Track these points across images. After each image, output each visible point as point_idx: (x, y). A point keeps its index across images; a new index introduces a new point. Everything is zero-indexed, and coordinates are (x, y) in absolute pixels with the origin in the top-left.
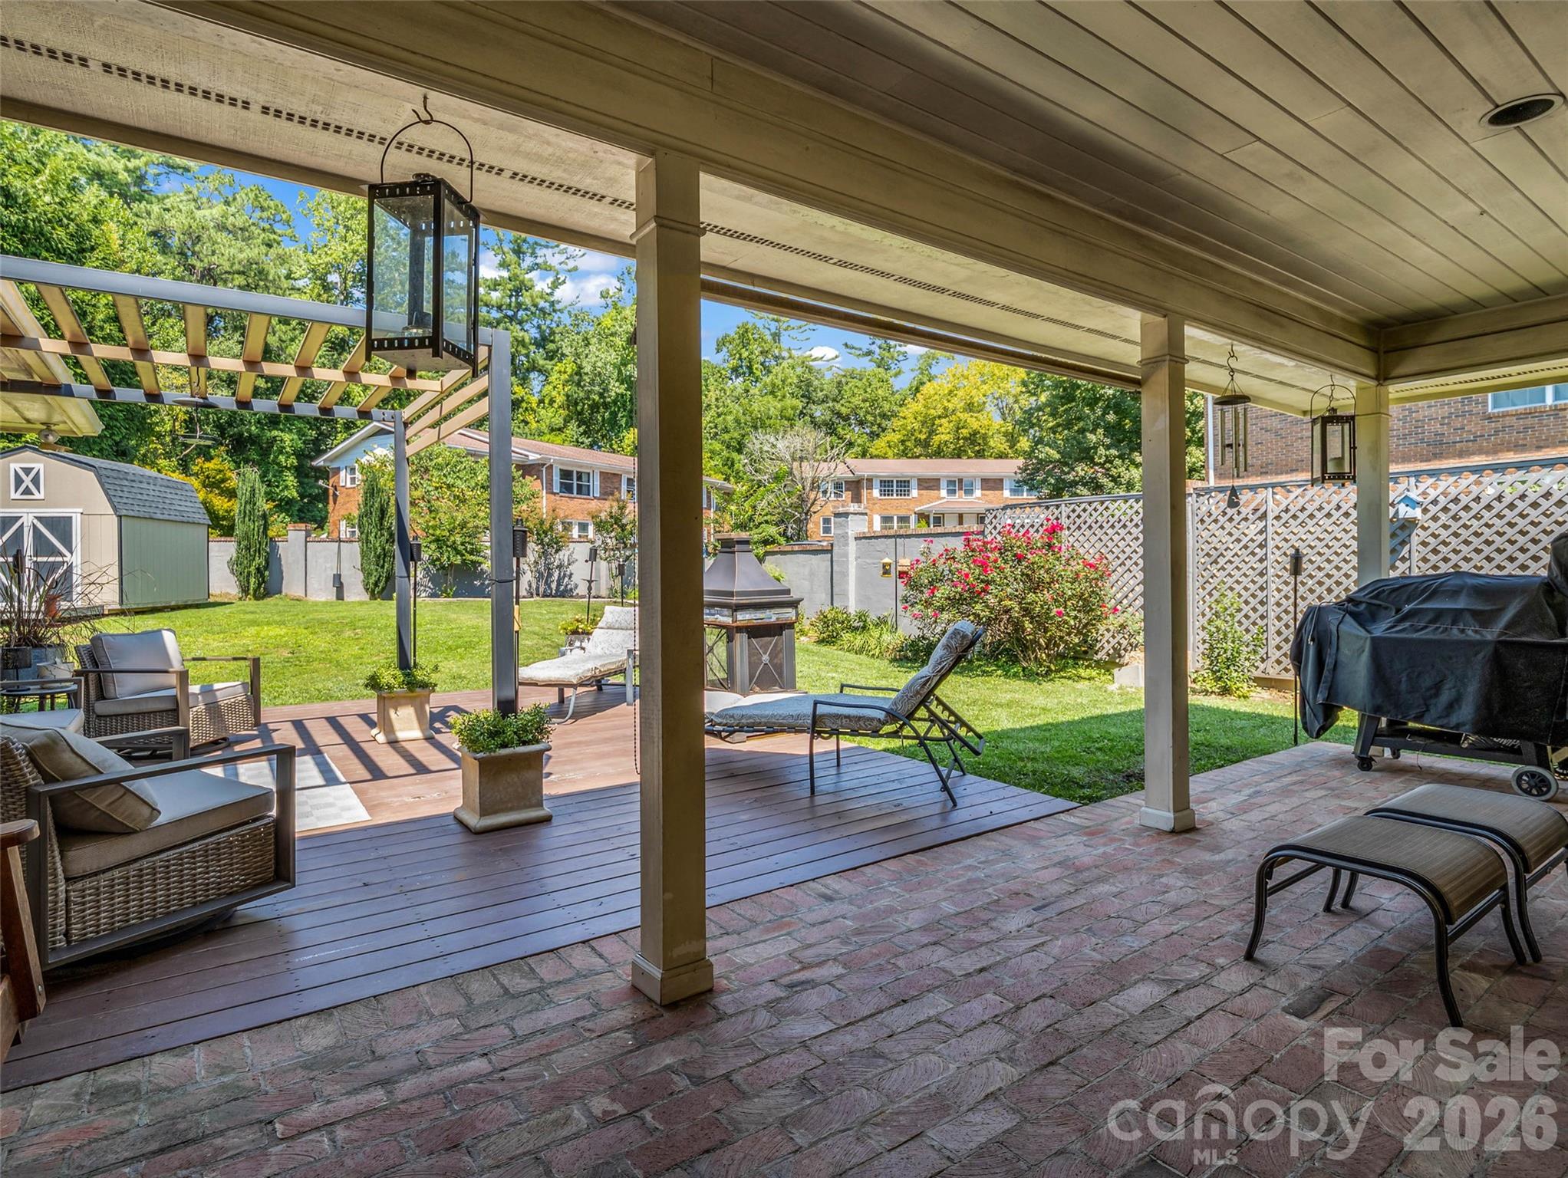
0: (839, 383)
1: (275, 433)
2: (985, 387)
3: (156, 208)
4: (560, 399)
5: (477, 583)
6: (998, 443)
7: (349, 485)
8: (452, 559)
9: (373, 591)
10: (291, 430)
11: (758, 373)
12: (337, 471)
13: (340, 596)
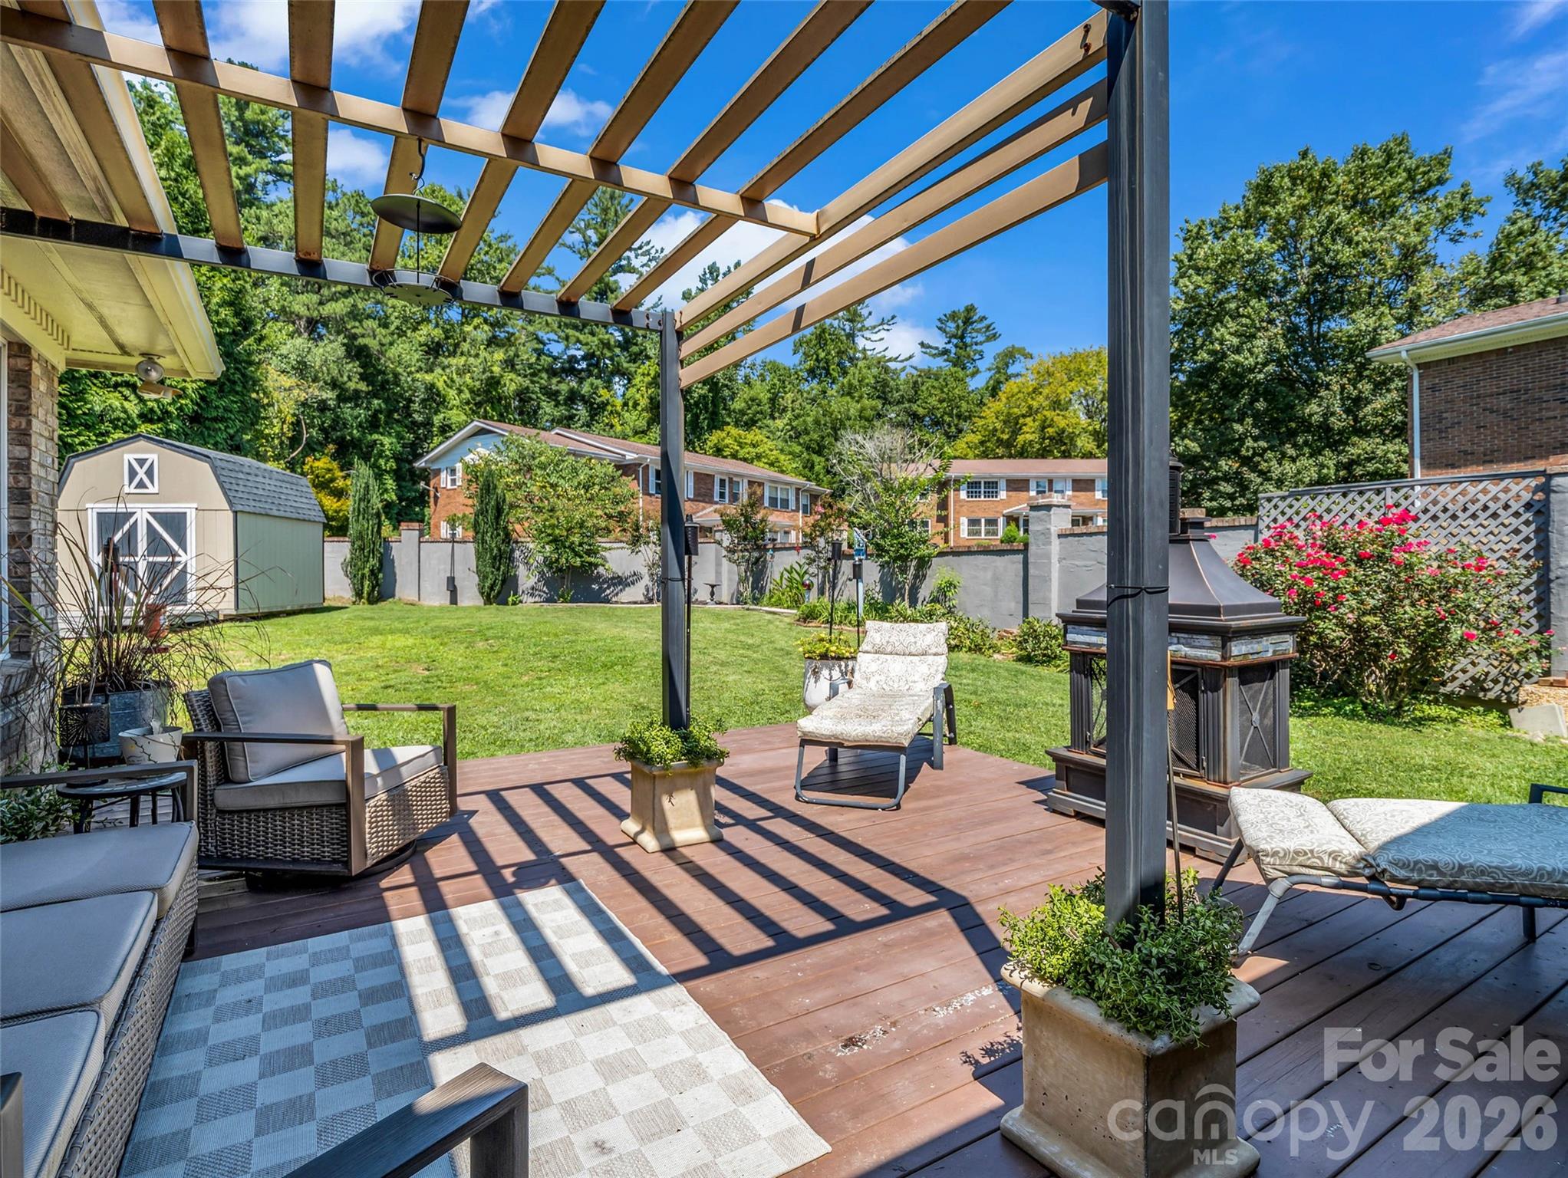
0: (915, 383)
1: (375, 436)
2: (1073, 384)
3: (265, 214)
4: (644, 402)
5: (596, 587)
6: (1085, 443)
7: (449, 487)
8: (572, 561)
9: (489, 595)
10: (390, 434)
11: (835, 374)
12: (438, 472)
13: (454, 601)
